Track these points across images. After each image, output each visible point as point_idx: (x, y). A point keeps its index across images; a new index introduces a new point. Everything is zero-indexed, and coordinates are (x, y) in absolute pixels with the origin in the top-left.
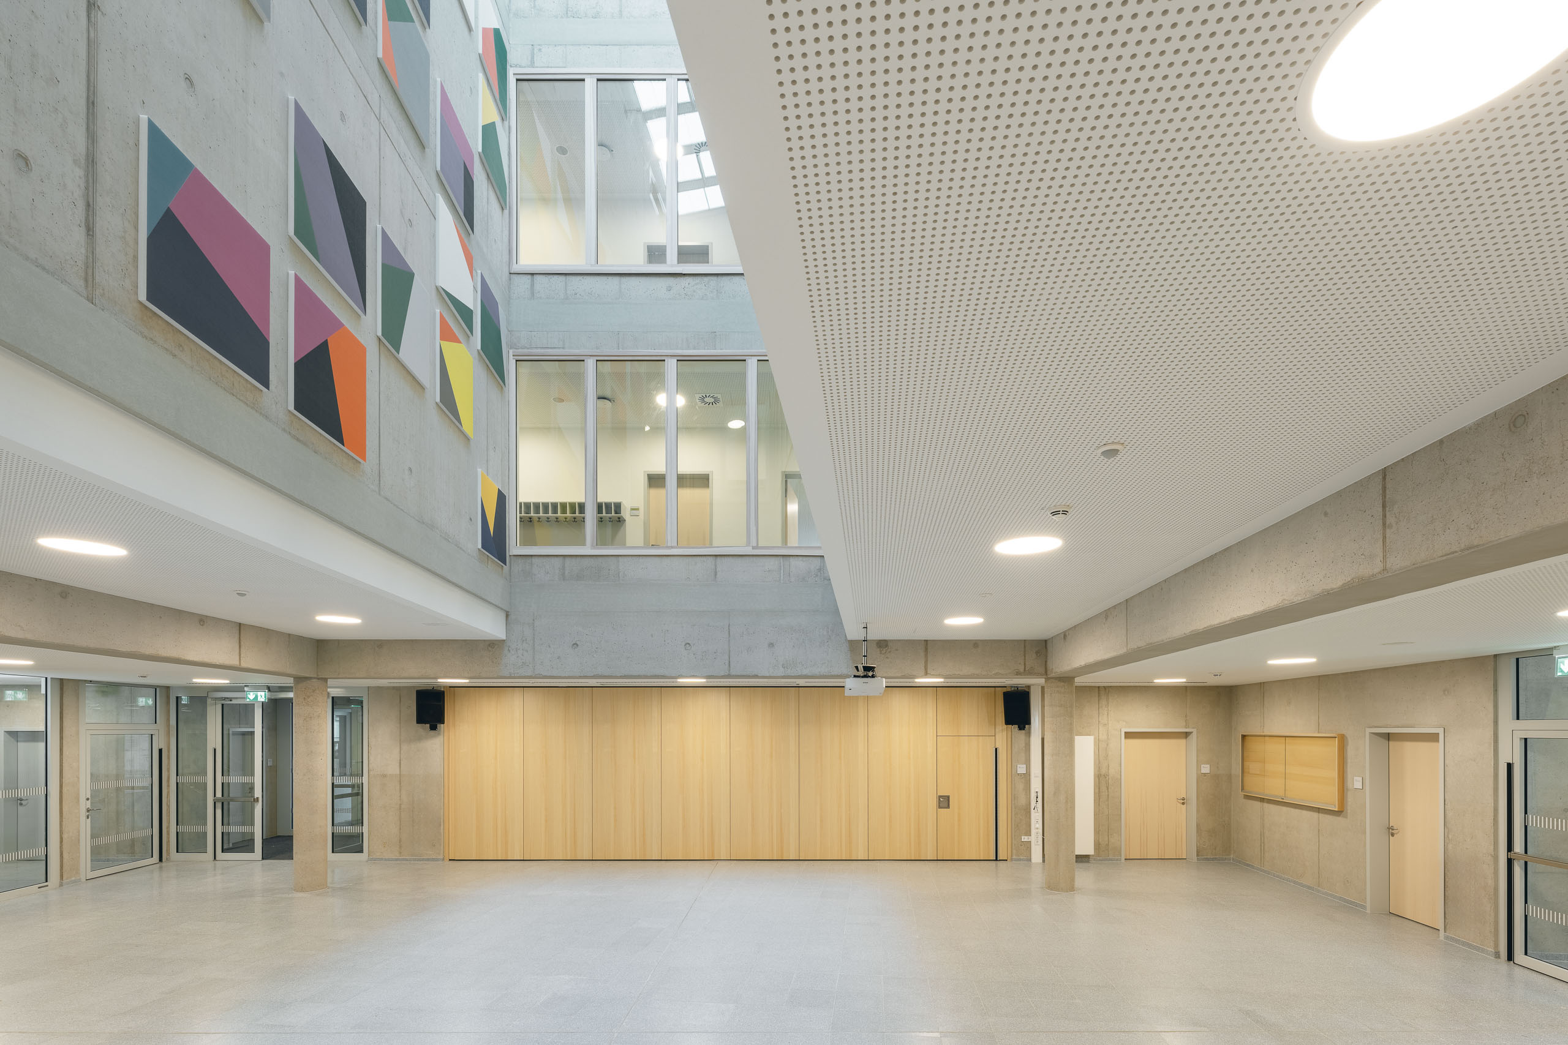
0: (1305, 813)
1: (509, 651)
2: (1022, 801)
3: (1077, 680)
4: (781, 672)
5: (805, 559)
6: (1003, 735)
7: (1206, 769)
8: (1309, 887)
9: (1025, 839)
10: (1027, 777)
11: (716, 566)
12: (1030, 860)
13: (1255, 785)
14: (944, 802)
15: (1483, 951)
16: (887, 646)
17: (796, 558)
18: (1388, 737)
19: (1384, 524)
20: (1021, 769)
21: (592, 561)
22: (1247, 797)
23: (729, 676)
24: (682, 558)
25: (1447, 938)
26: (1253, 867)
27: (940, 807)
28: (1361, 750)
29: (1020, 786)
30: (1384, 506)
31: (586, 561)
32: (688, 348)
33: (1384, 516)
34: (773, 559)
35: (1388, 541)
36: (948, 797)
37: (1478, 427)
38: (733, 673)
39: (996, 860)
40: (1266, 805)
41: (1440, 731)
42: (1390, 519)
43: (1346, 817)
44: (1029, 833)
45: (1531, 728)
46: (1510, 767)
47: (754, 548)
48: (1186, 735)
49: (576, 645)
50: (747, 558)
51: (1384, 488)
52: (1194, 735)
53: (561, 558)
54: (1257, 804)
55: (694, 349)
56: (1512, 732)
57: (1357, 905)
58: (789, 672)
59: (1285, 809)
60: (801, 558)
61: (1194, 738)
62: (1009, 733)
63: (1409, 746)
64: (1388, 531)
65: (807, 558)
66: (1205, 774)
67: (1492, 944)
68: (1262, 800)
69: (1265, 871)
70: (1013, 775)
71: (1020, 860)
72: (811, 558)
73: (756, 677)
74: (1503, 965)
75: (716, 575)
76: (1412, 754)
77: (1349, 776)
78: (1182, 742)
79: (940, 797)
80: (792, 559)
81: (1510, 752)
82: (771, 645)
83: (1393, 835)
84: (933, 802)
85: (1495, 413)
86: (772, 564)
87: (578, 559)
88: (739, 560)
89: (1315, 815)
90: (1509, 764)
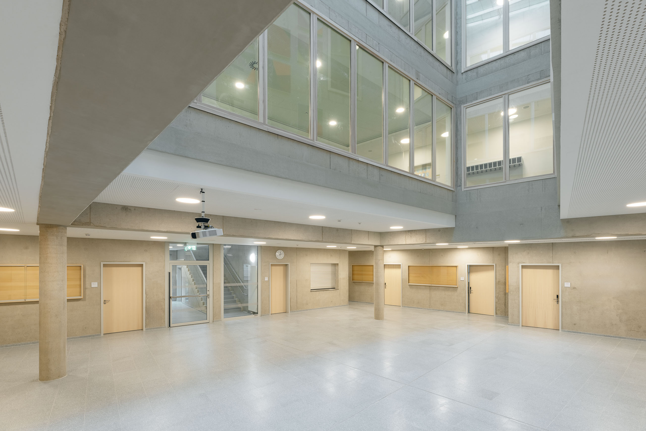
15: (162, 328)
25: (146, 329)
28: (96, 271)
41: (144, 263)
45: (175, 262)
56: (170, 263)
77: (87, 282)
81: (169, 269)
83: (105, 303)
90: (169, 273)
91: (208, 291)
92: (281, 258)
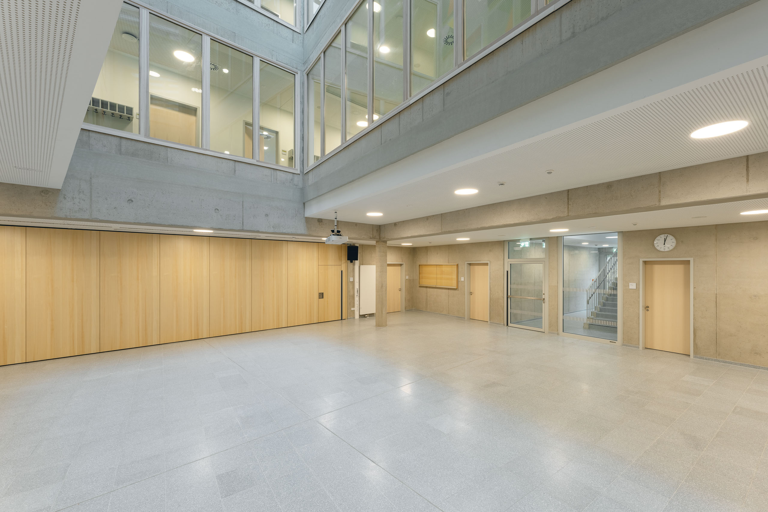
0: (443, 290)
1: (65, 198)
2: (352, 293)
3: (388, 242)
4: (271, 230)
5: (284, 172)
6: (344, 264)
7: (407, 278)
8: (445, 315)
9: (352, 309)
10: (353, 282)
11: (235, 166)
12: (354, 318)
13: (425, 282)
14: (321, 296)
15: (501, 324)
16: (322, 221)
17: (280, 171)
18: (470, 264)
19: (568, 204)
20: (351, 280)
21: (145, 146)
22: (420, 287)
23: (242, 230)
24: (213, 158)
25: (490, 323)
26: (423, 311)
27: (319, 298)
28: (464, 268)
29: (351, 287)
30: (568, 199)
31: (140, 145)
32: (218, 34)
33: (568, 202)
34: (268, 170)
35: (569, 208)
36: (323, 293)
37: (598, 185)
38: (245, 228)
39: (342, 319)
40: (428, 289)
41: (489, 262)
42: (570, 203)
43: (458, 290)
44: (354, 307)
45: (513, 261)
46: (507, 272)
47: (257, 161)
48: (401, 265)
49: (131, 201)
50: (254, 166)
51: (568, 195)
52: (404, 265)
53: (118, 139)
54: (425, 289)
55: (222, 36)
56: (508, 262)
57: (462, 318)
58: (276, 230)
59: (436, 290)
60: (282, 172)
61: (404, 266)
62: (347, 263)
63: (476, 267)
64: (569, 206)
65: (286, 173)
66: (407, 279)
67: (503, 322)
68: (427, 287)
69: (428, 312)
70: (348, 282)
71: (351, 318)
72: (287, 173)
73: (258, 232)
74: (506, 327)
75: (235, 171)
76: (478, 269)
77: (459, 277)
78: (400, 267)
79: (319, 293)
80: (278, 171)
81: (507, 268)
82: (267, 215)
83: (471, 295)
84: (316, 296)
85: (603, 183)
86: (267, 171)
87: (133, 142)
88: (249, 166)
89: (447, 291)
90: (507, 271)
91: (544, 294)
92: (667, 250)
